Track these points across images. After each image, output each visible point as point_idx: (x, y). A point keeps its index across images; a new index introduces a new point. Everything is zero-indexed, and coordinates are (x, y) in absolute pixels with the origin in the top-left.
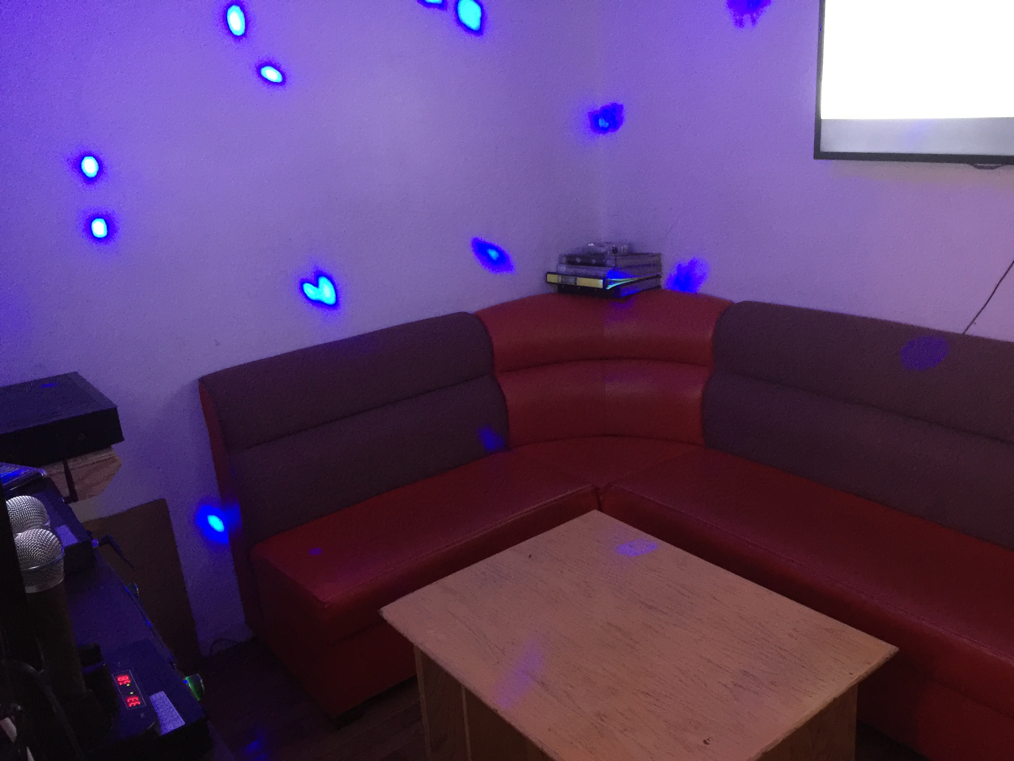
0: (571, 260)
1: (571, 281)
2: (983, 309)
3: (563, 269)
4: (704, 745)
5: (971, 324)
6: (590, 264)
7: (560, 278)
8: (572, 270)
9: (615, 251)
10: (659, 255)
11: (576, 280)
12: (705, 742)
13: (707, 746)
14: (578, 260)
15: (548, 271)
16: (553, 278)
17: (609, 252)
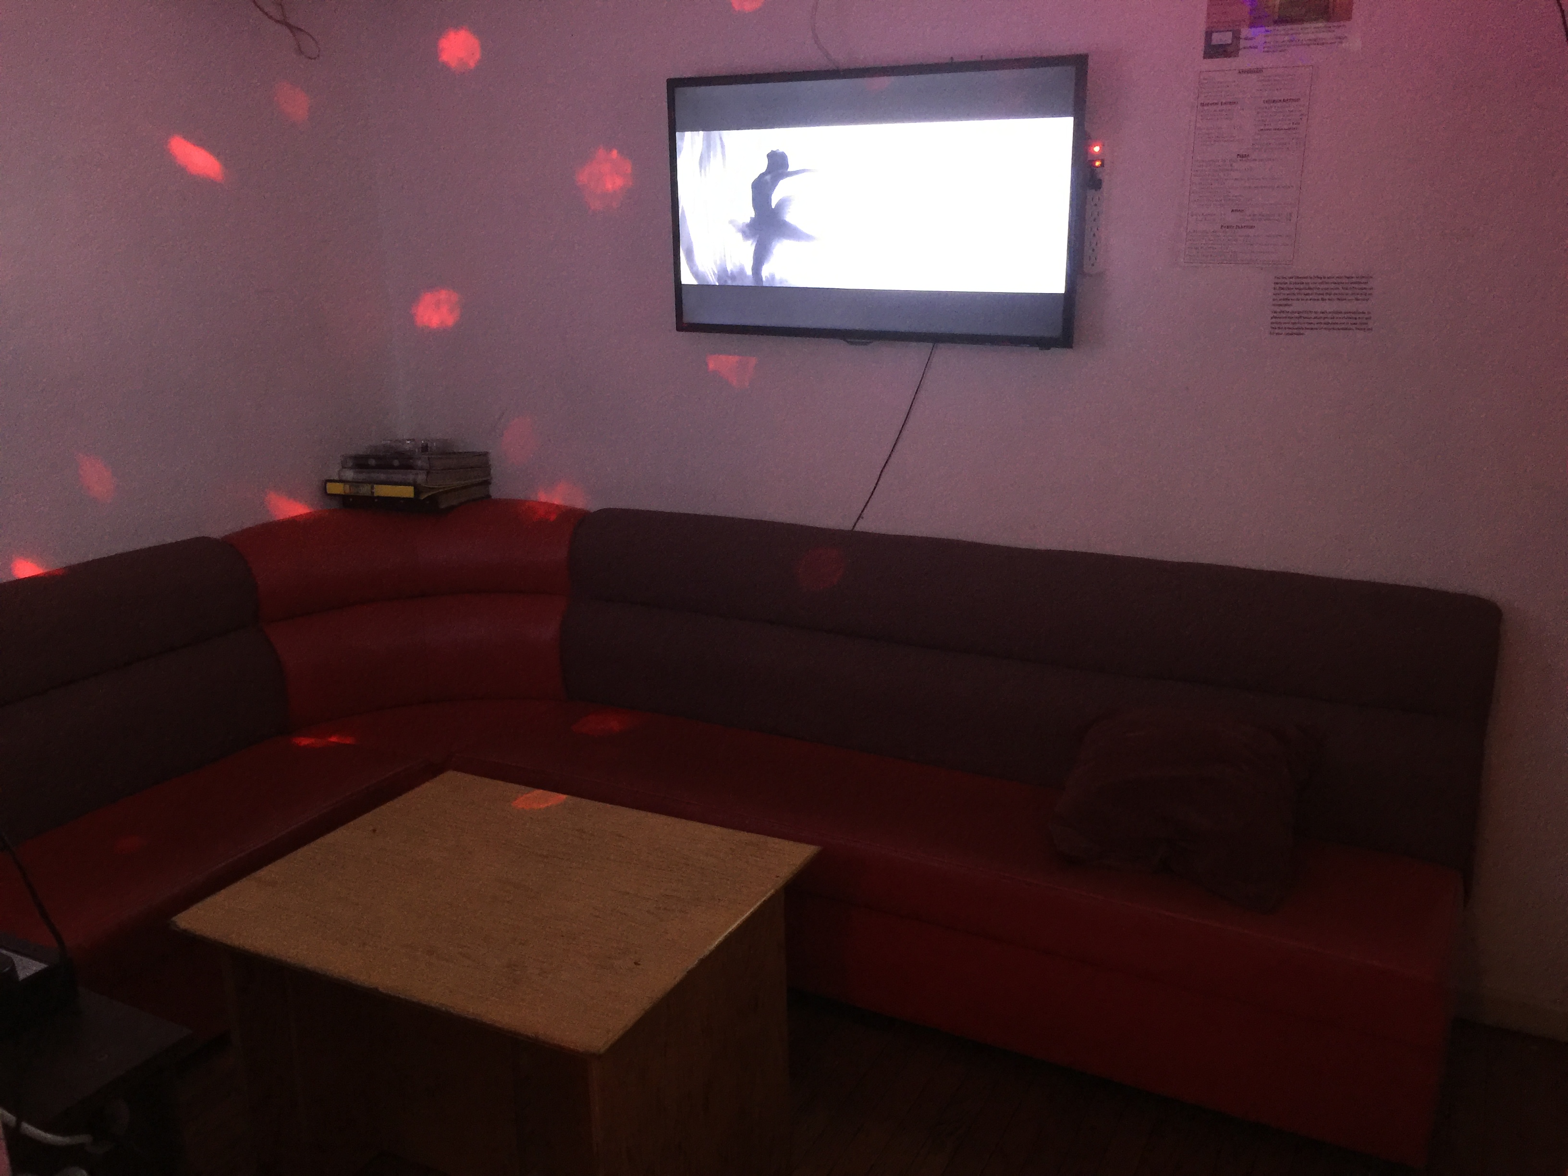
0: (360, 463)
1: (365, 490)
2: (868, 502)
3: (349, 475)
4: (635, 966)
5: (858, 519)
6: (392, 467)
7: (348, 486)
8: (362, 476)
9: (425, 448)
10: (486, 454)
11: (372, 488)
12: (636, 963)
13: (638, 966)
14: (372, 462)
15: (326, 477)
16: (336, 489)
17: (417, 450)
